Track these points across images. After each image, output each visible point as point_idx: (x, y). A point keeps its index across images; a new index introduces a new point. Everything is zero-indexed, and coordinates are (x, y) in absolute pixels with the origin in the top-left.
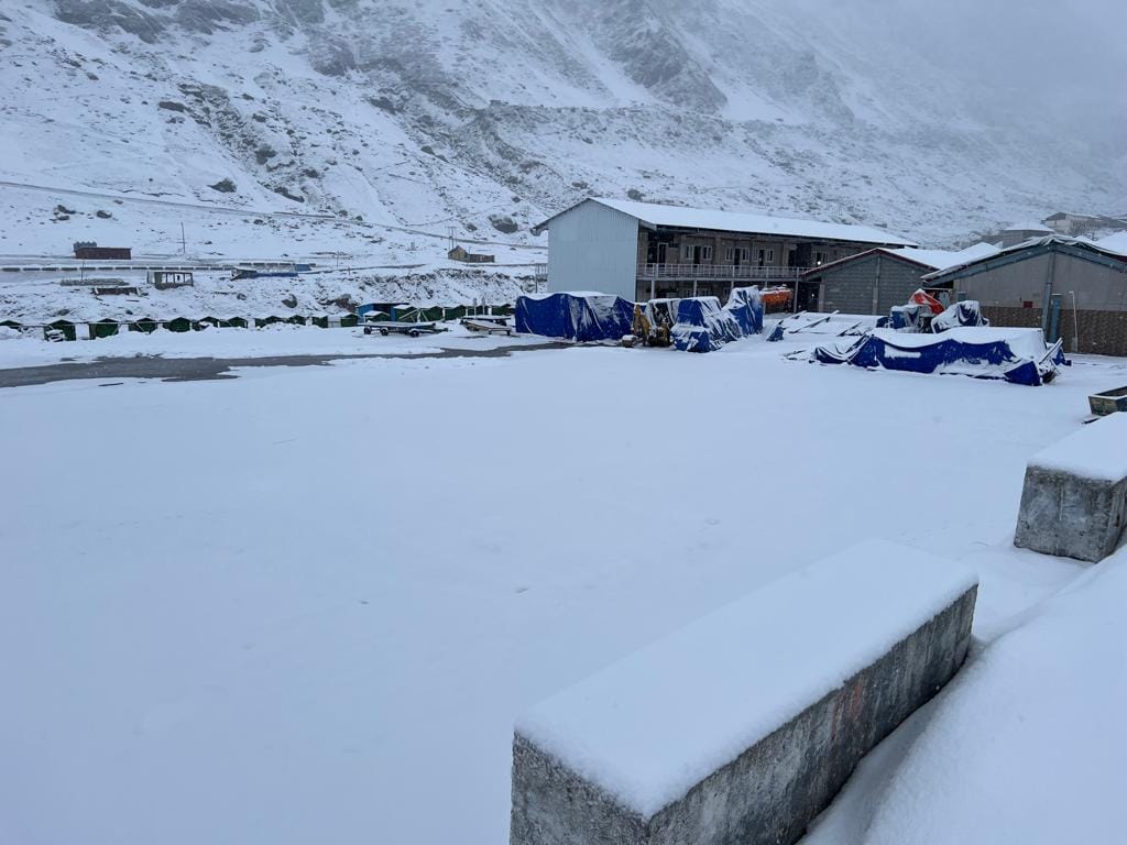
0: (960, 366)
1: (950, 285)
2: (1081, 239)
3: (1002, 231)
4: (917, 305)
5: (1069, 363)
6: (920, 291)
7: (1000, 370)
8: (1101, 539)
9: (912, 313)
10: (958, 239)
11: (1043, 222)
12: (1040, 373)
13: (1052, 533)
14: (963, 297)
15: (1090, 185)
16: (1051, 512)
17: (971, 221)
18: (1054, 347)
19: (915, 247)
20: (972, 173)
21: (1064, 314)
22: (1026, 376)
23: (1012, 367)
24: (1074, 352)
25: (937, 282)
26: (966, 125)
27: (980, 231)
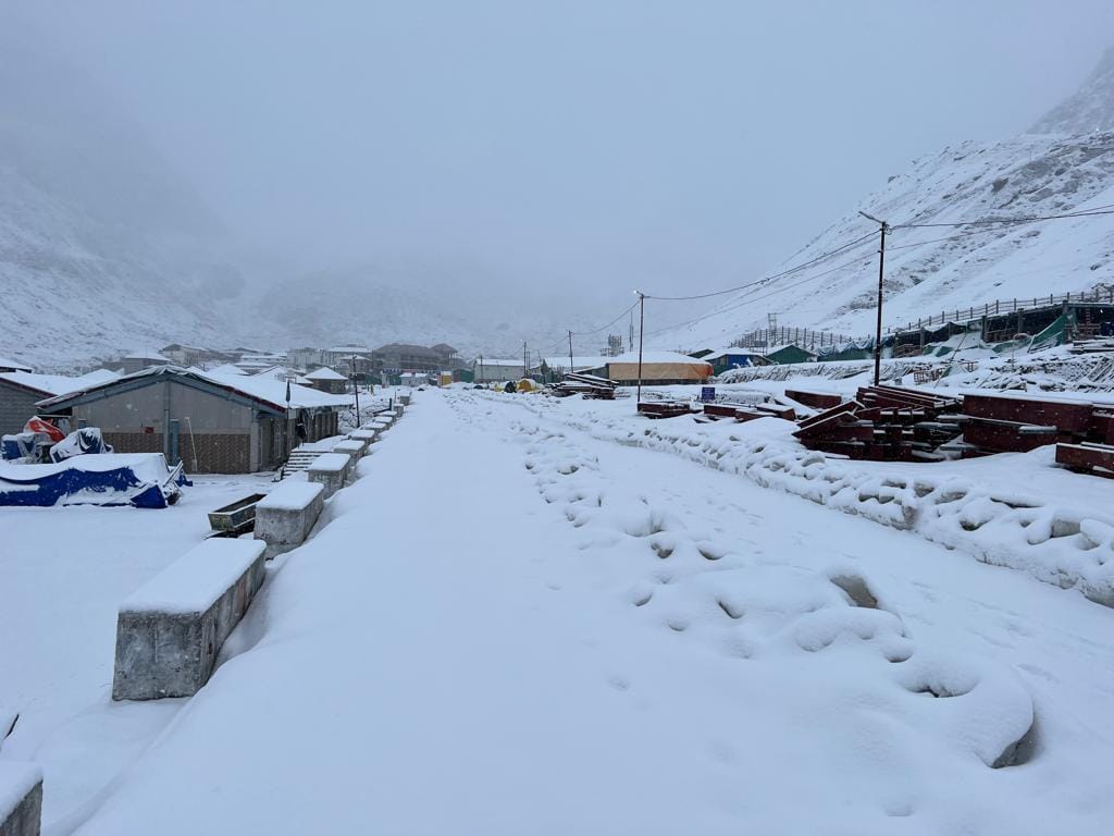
0: (84, 496)
1: (68, 411)
2: (193, 370)
3: (123, 359)
4: (33, 433)
5: (190, 484)
6: (35, 418)
7: (125, 496)
8: (195, 671)
9: (28, 441)
10: (79, 364)
11: (160, 352)
12: (165, 496)
13: (150, 676)
14: (84, 424)
15: (199, 322)
16: (147, 655)
17: (91, 347)
18: (176, 470)
19: (29, 371)
20: (87, 300)
21: (184, 439)
22: (152, 499)
23: (137, 492)
24: (195, 473)
25: (54, 409)
26: (76, 253)
27: (101, 357)
